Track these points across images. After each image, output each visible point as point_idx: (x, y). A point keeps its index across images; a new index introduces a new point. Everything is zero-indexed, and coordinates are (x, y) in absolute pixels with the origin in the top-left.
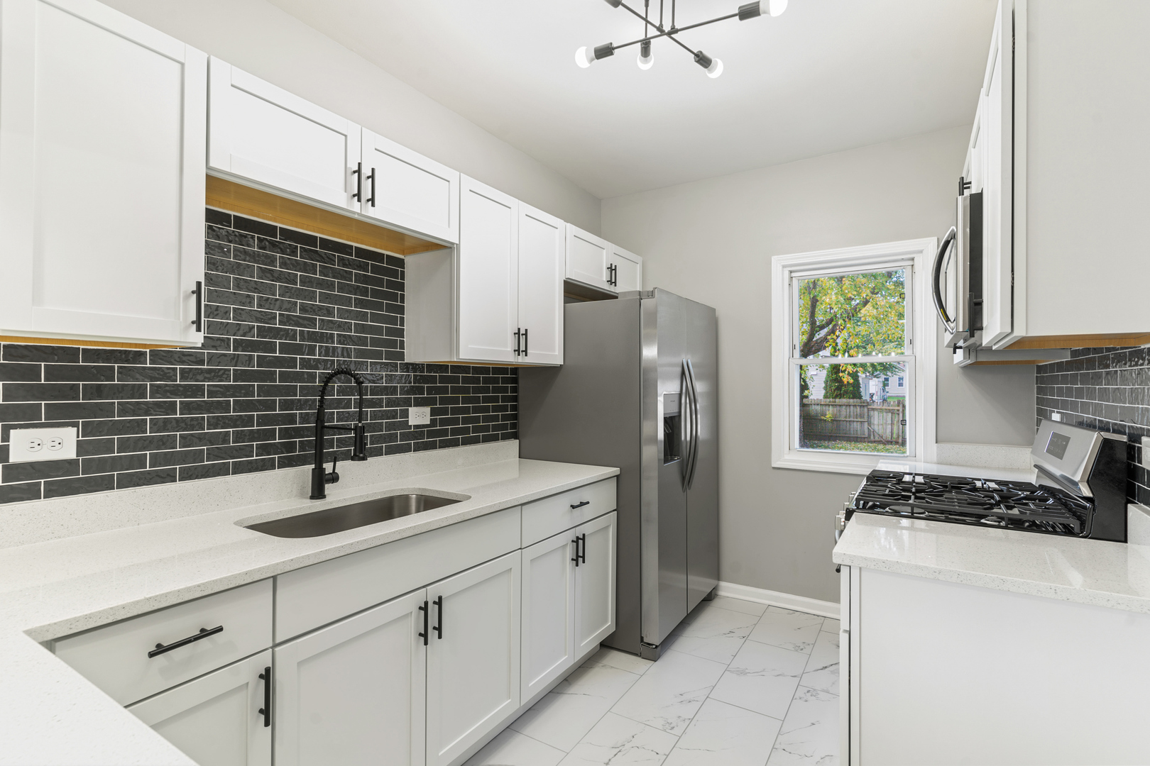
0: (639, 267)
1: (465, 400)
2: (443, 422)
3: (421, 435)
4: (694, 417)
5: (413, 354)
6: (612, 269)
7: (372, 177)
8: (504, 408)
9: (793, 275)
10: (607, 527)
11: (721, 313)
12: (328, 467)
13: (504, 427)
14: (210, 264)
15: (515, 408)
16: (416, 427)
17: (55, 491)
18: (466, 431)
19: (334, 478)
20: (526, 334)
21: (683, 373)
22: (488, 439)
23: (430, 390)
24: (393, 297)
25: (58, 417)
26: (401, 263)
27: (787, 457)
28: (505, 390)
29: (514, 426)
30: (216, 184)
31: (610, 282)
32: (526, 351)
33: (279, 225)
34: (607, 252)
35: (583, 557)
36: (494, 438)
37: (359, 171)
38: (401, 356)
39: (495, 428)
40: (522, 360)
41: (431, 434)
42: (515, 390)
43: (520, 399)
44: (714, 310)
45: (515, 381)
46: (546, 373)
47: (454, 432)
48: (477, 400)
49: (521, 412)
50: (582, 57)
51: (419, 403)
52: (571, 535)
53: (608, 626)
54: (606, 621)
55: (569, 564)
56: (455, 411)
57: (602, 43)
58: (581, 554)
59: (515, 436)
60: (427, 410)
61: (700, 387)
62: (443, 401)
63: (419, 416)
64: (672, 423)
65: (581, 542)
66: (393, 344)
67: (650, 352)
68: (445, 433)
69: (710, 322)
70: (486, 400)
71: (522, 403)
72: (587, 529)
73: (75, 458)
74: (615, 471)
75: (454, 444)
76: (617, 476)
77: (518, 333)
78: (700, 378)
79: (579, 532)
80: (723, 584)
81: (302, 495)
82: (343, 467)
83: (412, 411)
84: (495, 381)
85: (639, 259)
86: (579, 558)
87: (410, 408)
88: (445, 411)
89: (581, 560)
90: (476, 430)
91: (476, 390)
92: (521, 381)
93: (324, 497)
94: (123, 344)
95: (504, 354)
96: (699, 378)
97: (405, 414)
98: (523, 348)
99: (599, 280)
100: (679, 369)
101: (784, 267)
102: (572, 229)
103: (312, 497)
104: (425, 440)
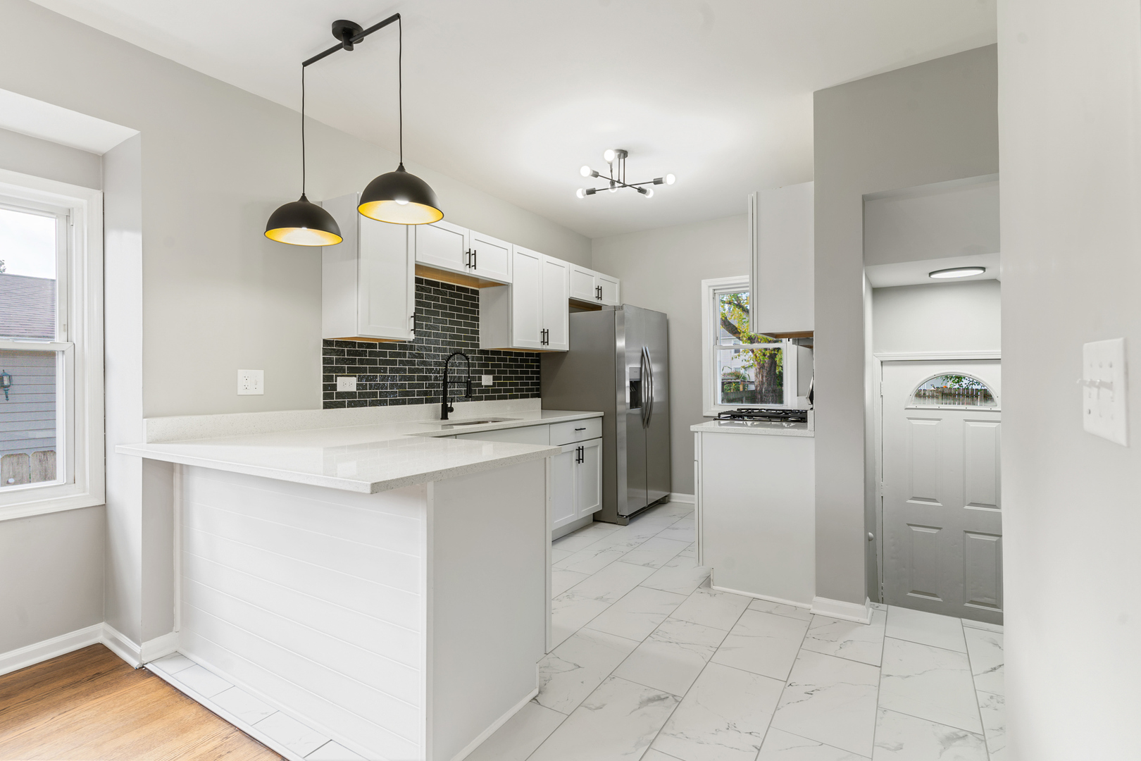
0: (617, 286)
1: (511, 372)
2: (500, 385)
3: (487, 391)
4: (650, 387)
5: (484, 345)
6: (599, 289)
7: (475, 254)
8: (532, 378)
9: (716, 292)
10: (597, 446)
11: (671, 316)
12: (449, 404)
13: (532, 390)
14: (418, 303)
15: (538, 378)
16: (486, 386)
17: (351, 405)
18: (511, 391)
19: (451, 410)
20: (548, 332)
21: (643, 355)
22: (523, 397)
23: (493, 366)
24: (474, 312)
25: (352, 372)
26: (477, 292)
27: (712, 409)
28: (532, 366)
29: (538, 390)
30: (419, 267)
31: (598, 297)
32: (548, 342)
33: (424, 278)
34: (596, 278)
35: (583, 459)
36: (526, 396)
37: (469, 253)
38: (478, 345)
39: (528, 390)
40: (545, 347)
41: (494, 391)
42: (538, 367)
43: (542, 372)
44: (664, 316)
45: (538, 361)
46: (558, 356)
47: (505, 391)
48: (516, 372)
49: (543, 380)
50: (580, 194)
51: (487, 373)
52: (575, 446)
53: (597, 506)
54: (597, 503)
55: (574, 463)
56: (505, 378)
57: (590, 187)
58: (581, 458)
59: (538, 396)
60: (491, 377)
61: (655, 368)
62: (499, 372)
63: (487, 380)
64: (635, 385)
65: (581, 451)
66: (473, 339)
67: (621, 344)
68: (499, 391)
69: (664, 324)
70: (522, 372)
71: (543, 376)
72: (585, 445)
73: (355, 390)
74: (602, 414)
75: (505, 398)
76: (602, 417)
77: (544, 332)
78: (655, 361)
79: (581, 445)
80: (674, 494)
81: (436, 418)
82: (455, 405)
83: (484, 377)
84: (527, 361)
85: (617, 280)
86: (580, 460)
87: (483, 376)
88: (499, 378)
89: (581, 461)
90: (517, 390)
91: (517, 366)
92: (542, 362)
93: (448, 419)
94: (386, 340)
95: (535, 344)
96: (653, 362)
97: (480, 379)
98: (546, 340)
99: (590, 297)
100: (640, 354)
101: (710, 287)
102: (573, 266)
103: (442, 419)
104: (491, 394)
